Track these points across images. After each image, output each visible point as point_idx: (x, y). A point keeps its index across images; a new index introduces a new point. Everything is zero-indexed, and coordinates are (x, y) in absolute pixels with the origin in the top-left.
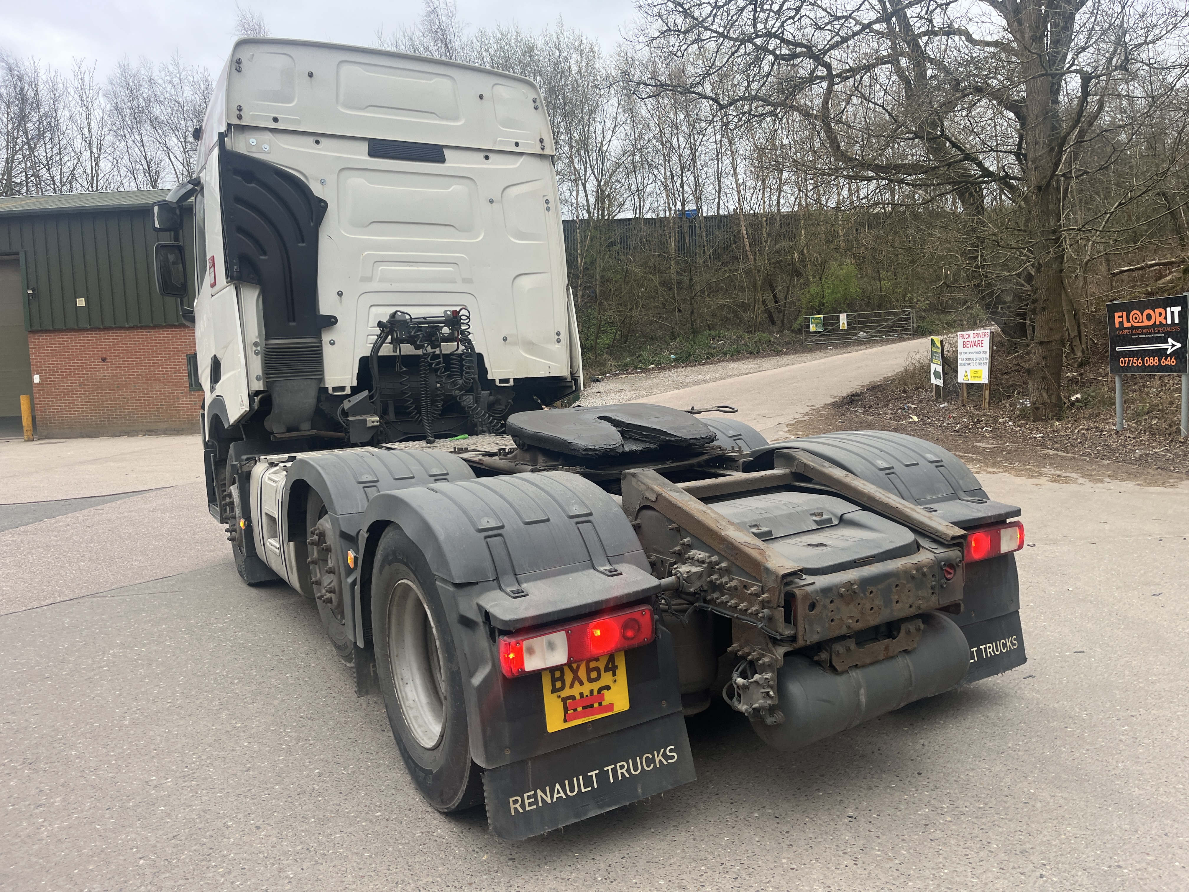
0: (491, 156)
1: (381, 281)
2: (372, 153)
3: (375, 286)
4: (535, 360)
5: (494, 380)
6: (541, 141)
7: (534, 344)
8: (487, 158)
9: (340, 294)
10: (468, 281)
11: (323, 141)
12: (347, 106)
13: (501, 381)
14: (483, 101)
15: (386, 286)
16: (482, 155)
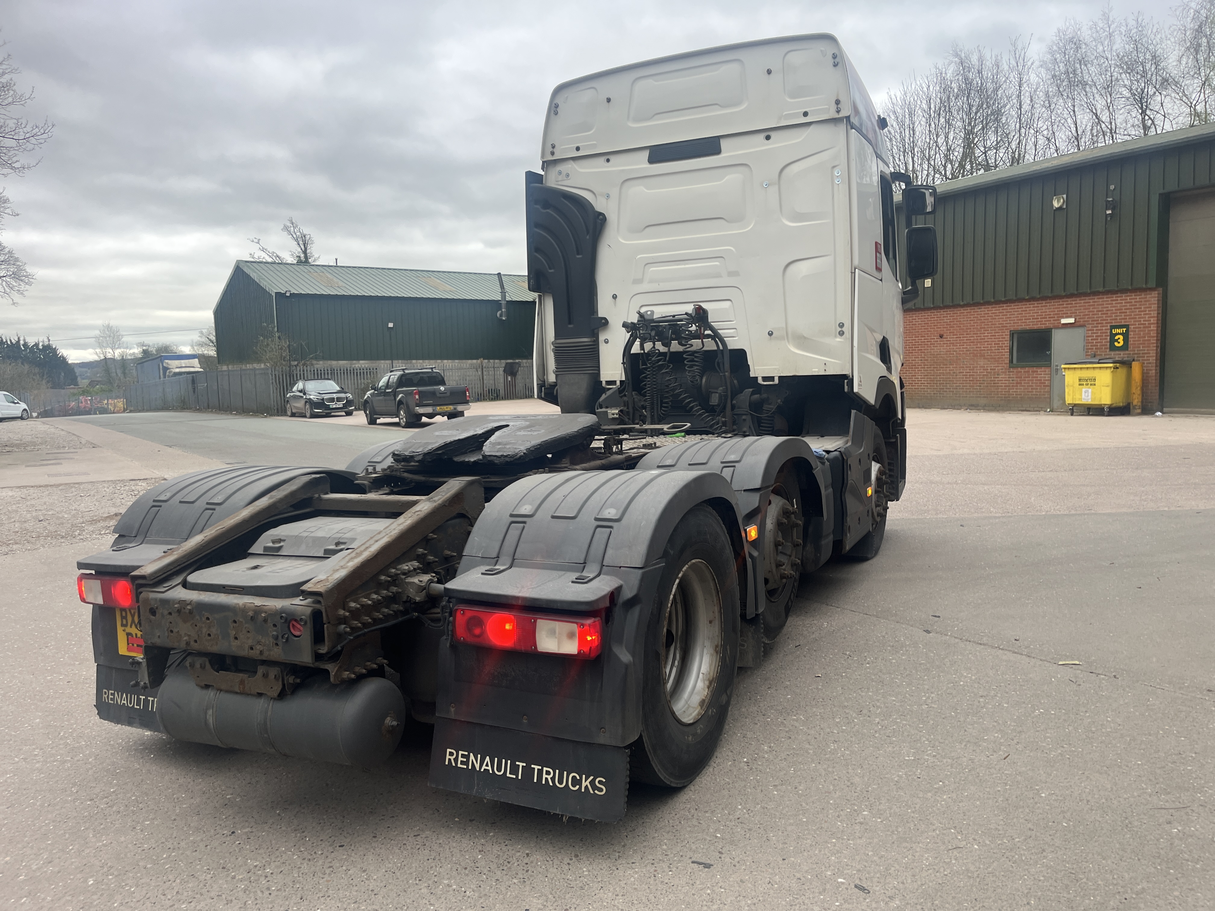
0: (773, 134)
1: (651, 281)
2: (652, 160)
3: (645, 287)
4: (807, 356)
5: (757, 378)
6: (838, 102)
7: (805, 338)
8: (768, 138)
9: (615, 297)
10: (733, 274)
11: (612, 158)
12: (637, 120)
13: (765, 379)
14: (771, 75)
15: (654, 287)
16: (762, 136)
